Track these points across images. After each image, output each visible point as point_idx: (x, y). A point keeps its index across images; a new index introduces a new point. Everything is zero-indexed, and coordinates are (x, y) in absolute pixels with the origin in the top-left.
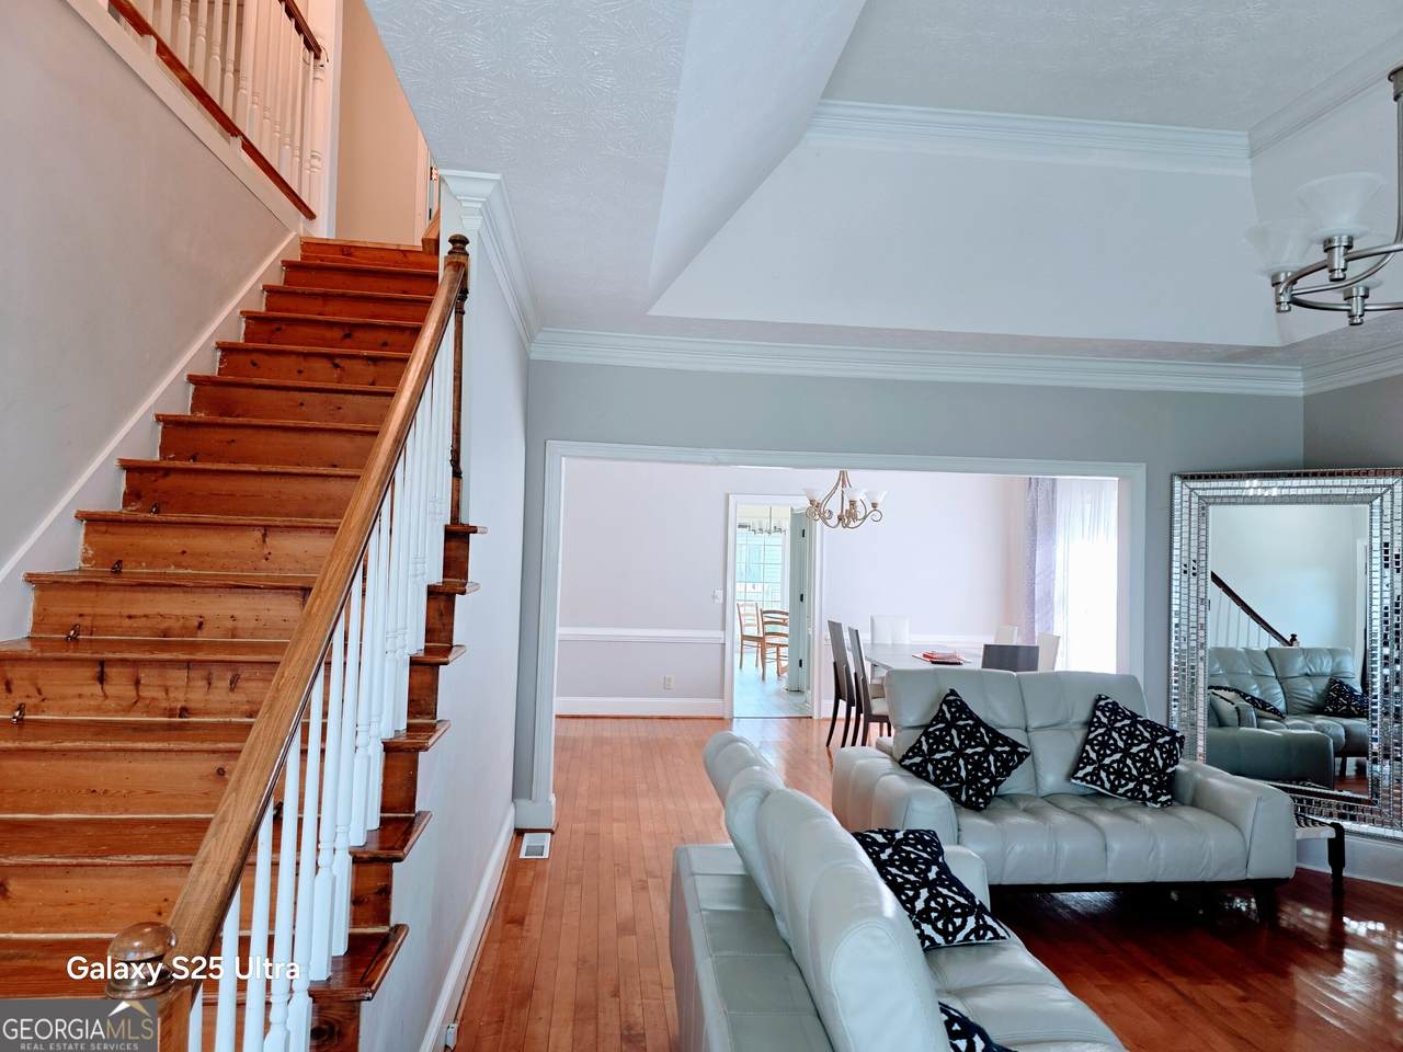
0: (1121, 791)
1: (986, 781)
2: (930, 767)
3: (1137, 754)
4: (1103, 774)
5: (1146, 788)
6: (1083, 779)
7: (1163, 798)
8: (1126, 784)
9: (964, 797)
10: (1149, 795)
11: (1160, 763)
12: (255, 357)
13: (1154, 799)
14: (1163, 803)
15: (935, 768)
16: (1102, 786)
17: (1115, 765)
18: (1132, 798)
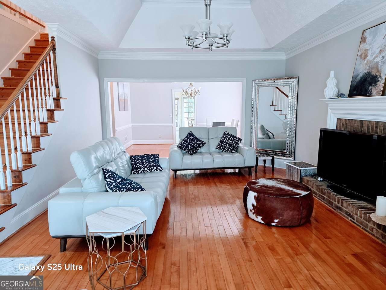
0: (225, 150)
1: (194, 149)
2: (183, 147)
3: (229, 143)
4: (221, 147)
5: (230, 150)
6: (217, 149)
7: (233, 152)
8: (226, 149)
9: (190, 153)
10: (230, 151)
11: (234, 145)
12: (25, 63)
13: (231, 152)
14: (233, 153)
15: (184, 147)
16: (221, 150)
17: (224, 145)
18: (227, 152)
